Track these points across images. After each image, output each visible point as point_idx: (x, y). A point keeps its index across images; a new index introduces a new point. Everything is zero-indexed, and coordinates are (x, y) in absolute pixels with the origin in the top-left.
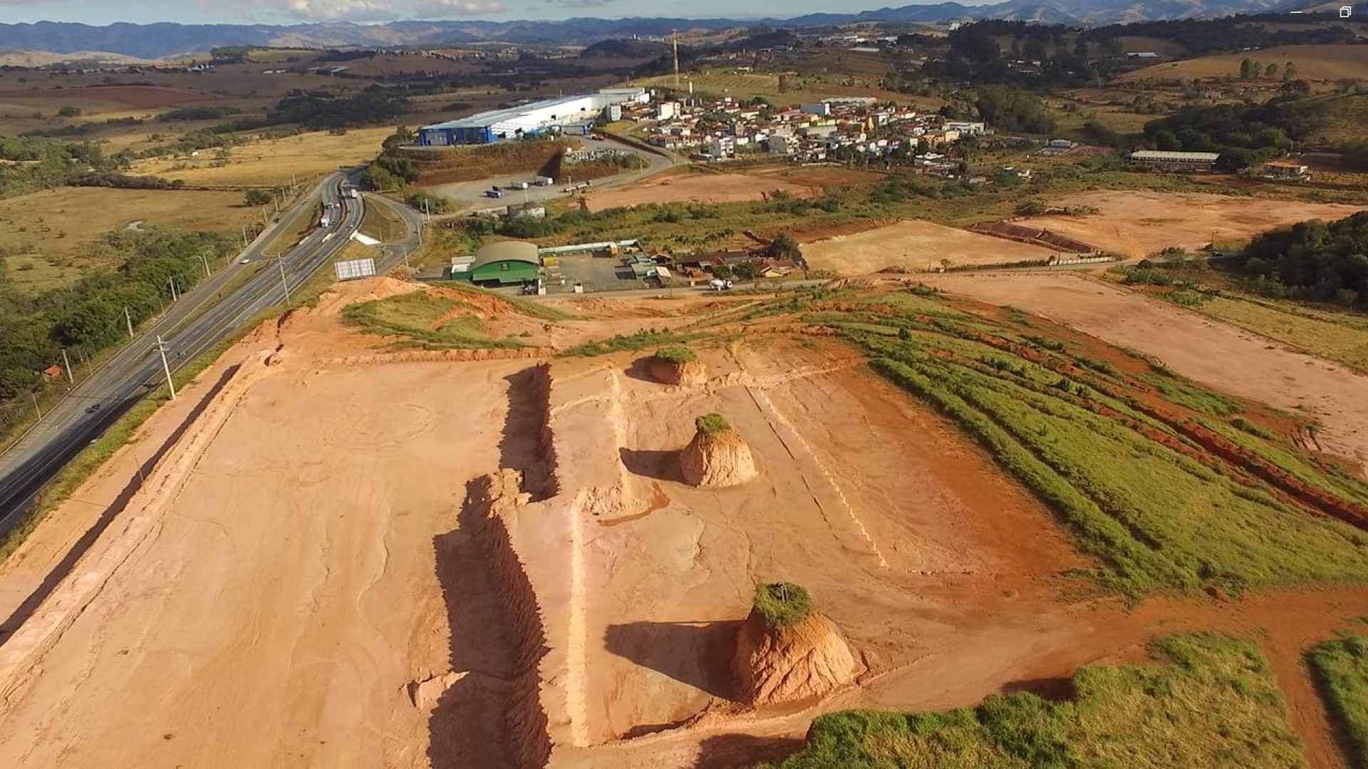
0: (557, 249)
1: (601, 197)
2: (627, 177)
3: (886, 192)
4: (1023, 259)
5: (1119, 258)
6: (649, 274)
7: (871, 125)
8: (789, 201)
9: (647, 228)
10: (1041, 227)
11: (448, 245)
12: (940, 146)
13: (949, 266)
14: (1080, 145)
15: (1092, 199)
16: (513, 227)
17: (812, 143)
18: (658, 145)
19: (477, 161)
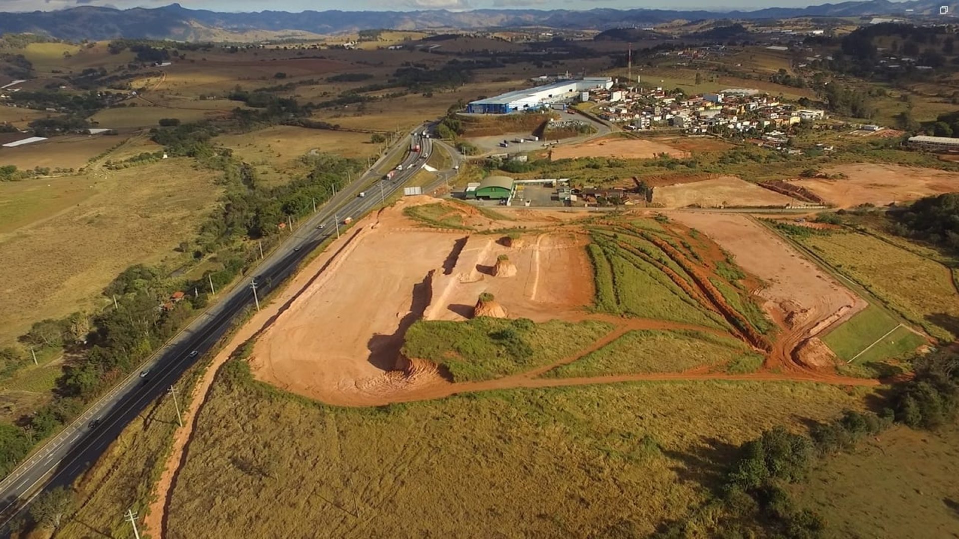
0: (526, 181)
1: (564, 150)
2: (581, 139)
3: (730, 157)
4: (770, 204)
5: (831, 207)
6: (566, 199)
7: (743, 111)
8: (668, 159)
9: (581, 171)
10: (803, 186)
11: (472, 174)
12: (785, 126)
13: (726, 206)
14: (886, 129)
15: (853, 168)
16: (509, 167)
17: (701, 122)
18: (605, 119)
19: (498, 124)
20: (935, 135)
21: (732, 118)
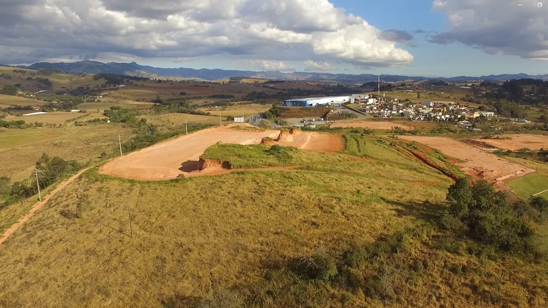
2: (348, 120)
3: (438, 130)
7: (445, 110)
8: (400, 130)
12: (470, 118)
14: (531, 122)
17: (420, 115)
21: (439, 113)
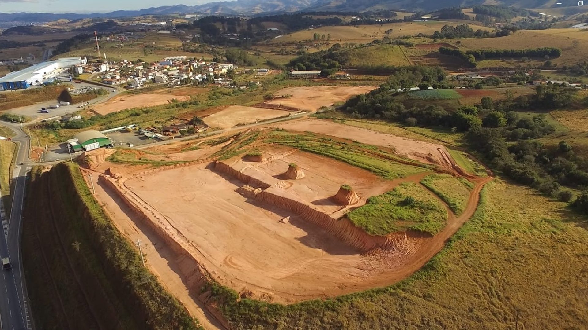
1: (101, 108)
4: (280, 115)
5: (309, 112)
6: (153, 137)
7: (192, 68)
10: (279, 104)
12: (222, 75)
13: (259, 121)
14: (270, 70)
15: (288, 91)
16: (71, 125)
17: (173, 78)
18: (108, 84)
19: (24, 97)
20: (299, 70)
21: (189, 74)
